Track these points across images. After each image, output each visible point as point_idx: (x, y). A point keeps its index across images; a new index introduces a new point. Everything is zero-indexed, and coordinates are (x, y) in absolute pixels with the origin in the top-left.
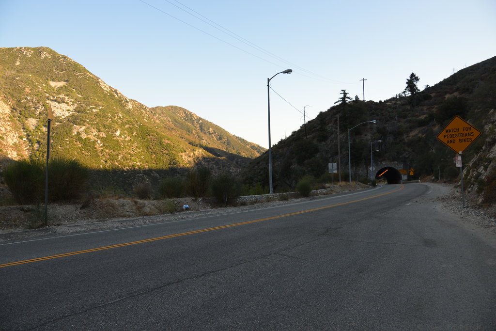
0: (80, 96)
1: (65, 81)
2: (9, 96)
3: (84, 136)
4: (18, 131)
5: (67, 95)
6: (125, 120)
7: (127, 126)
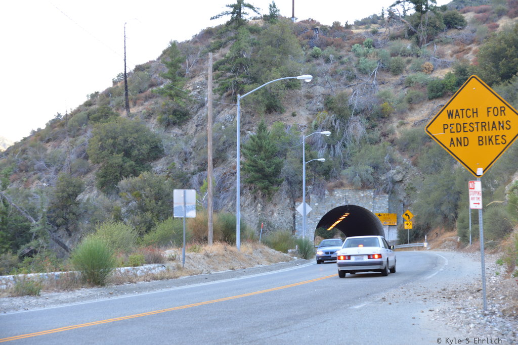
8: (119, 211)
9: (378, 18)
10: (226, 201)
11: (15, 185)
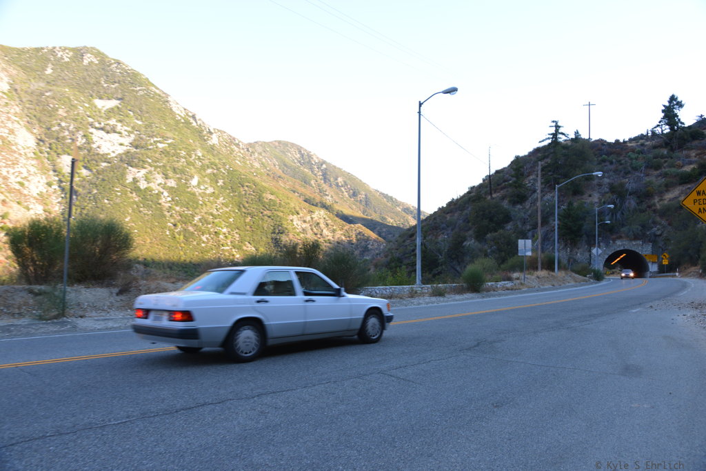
0: (140, 123)
1: (119, 99)
2: (35, 121)
3: (143, 185)
4: (45, 173)
5: (120, 121)
6: (207, 162)
7: (209, 171)
8: (486, 251)
9: (645, 136)
10: (548, 247)
11: (430, 237)
